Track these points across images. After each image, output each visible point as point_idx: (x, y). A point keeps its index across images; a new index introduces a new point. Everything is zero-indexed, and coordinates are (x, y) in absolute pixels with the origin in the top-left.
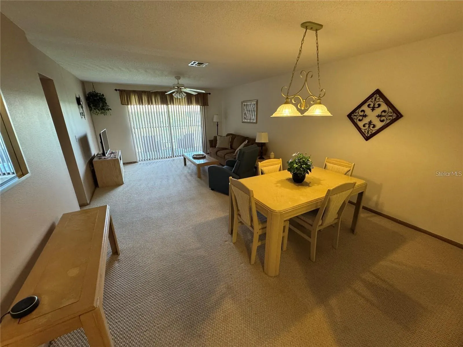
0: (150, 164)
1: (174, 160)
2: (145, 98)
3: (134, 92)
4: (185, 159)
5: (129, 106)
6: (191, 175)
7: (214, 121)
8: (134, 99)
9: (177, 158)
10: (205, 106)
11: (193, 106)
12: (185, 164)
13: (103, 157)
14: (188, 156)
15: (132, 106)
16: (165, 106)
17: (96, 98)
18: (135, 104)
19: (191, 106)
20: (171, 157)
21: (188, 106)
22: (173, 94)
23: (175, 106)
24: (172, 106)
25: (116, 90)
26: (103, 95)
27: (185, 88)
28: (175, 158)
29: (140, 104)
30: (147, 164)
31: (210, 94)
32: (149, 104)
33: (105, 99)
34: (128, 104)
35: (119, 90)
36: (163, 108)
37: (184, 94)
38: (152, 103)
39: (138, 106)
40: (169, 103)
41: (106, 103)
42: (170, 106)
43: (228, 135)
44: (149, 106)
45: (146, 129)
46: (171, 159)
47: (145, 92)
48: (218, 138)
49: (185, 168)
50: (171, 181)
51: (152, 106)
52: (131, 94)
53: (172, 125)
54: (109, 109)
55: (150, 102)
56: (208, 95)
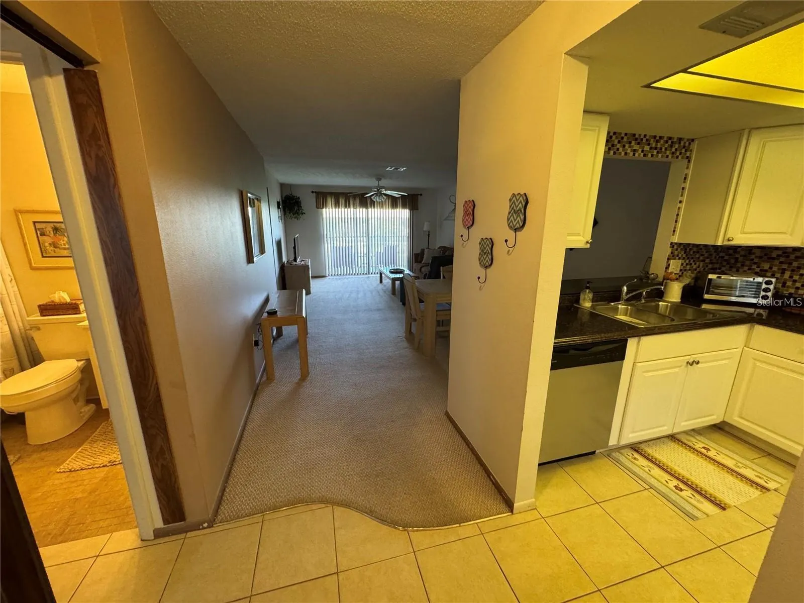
0: (340, 279)
1: (369, 277)
2: (342, 201)
3: (331, 194)
4: (381, 274)
5: (324, 210)
6: (385, 292)
7: (425, 229)
8: (330, 201)
9: (373, 275)
10: (414, 211)
11: (398, 210)
12: (381, 281)
13: (295, 263)
14: (385, 271)
15: (327, 209)
16: (364, 209)
17: (292, 202)
18: (330, 206)
19: (395, 210)
20: (366, 274)
21: (393, 210)
22: (372, 197)
23: (376, 210)
24: (373, 210)
25: (313, 192)
26: (299, 198)
27: (385, 190)
28: (370, 275)
29: (335, 207)
30: (336, 279)
31: (421, 195)
32: (346, 207)
33: (300, 202)
34: (323, 208)
35: (315, 192)
36: (361, 212)
37: (384, 196)
38: (349, 207)
39: (334, 209)
40: (369, 205)
41: (301, 207)
42: (370, 210)
43: (440, 248)
44: (346, 209)
45: (339, 239)
46: (366, 276)
47: (343, 194)
48: (426, 251)
49: (380, 285)
50: (361, 295)
51: (349, 209)
52: (328, 196)
53: (370, 235)
54: (303, 213)
55: (347, 205)
56: (419, 196)
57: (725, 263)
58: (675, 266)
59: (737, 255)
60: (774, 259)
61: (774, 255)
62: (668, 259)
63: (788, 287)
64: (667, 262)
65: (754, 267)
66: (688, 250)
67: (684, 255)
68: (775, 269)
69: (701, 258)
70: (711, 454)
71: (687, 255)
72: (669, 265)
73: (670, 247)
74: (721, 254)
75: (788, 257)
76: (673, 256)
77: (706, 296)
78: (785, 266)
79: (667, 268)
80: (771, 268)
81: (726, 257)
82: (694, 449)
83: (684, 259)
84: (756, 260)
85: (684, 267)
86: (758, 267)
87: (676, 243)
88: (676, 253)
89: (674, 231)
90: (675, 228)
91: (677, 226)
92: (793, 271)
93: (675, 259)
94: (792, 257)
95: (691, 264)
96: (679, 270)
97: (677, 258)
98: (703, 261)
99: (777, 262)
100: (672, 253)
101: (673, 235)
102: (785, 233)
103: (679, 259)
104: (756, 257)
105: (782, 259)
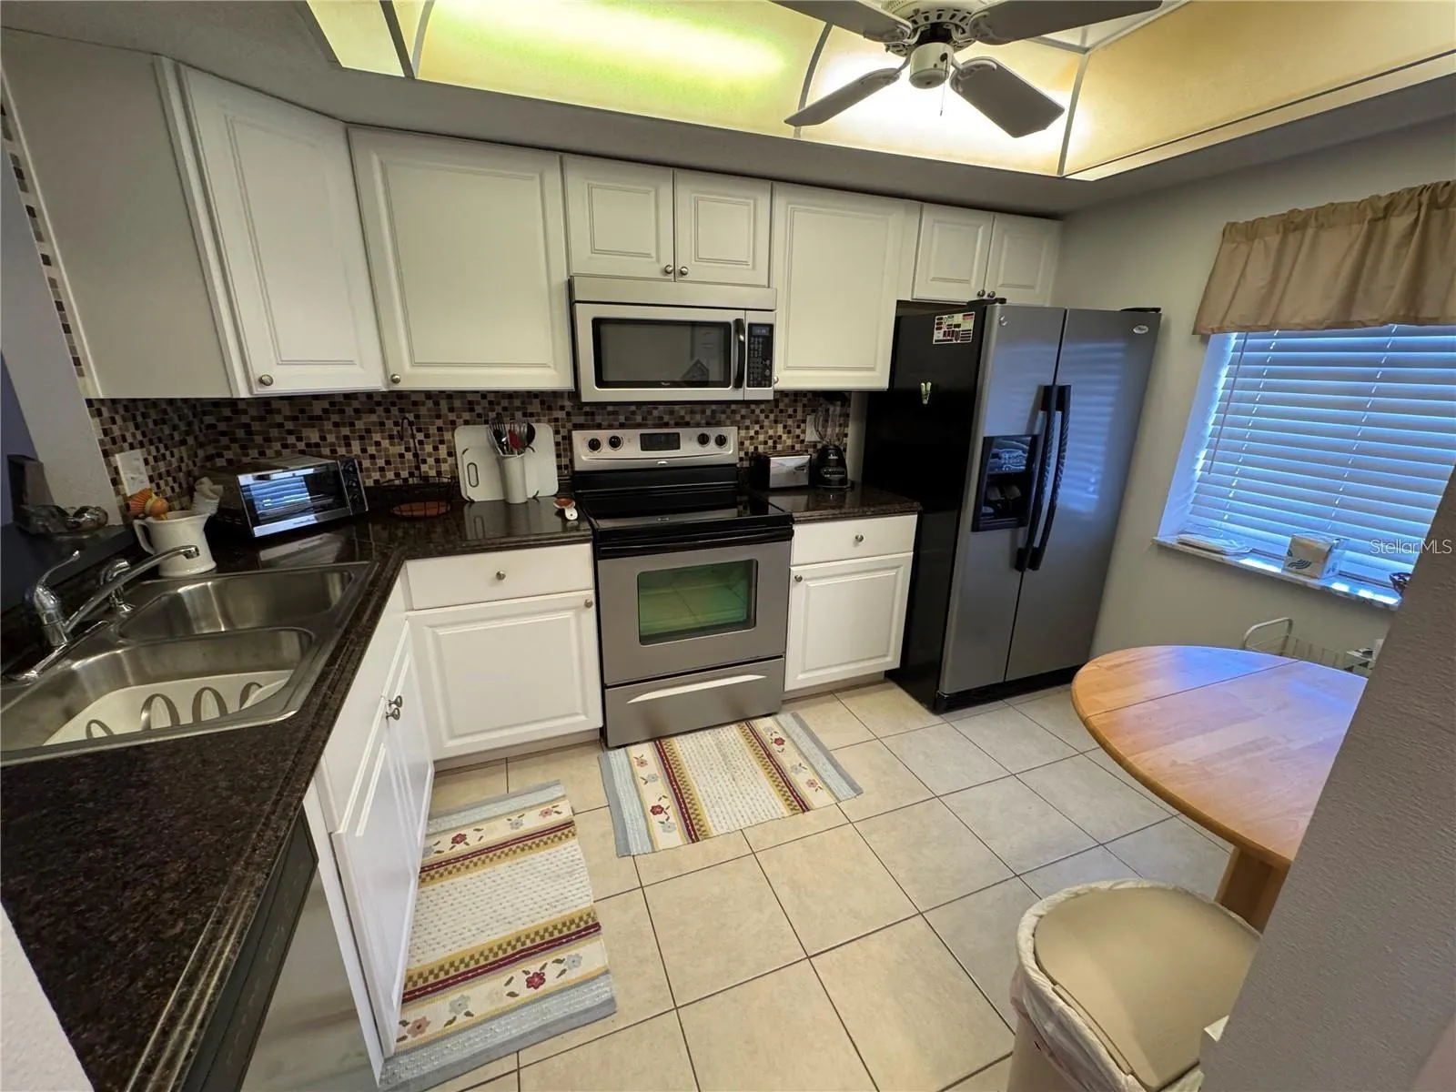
57: (225, 440)
58: (133, 470)
59: (245, 419)
60: (320, 418)
61: (317, 411)
62: (106, 454)
63: (368, 470)
64: (109, 464)
65: (291, 440)
66: (139, 419)
67: (140, 437)
68: (331, 438)
69: (177, 437)
70: (474, 842)
71: (144, 435)
72: (116, 470)
73: (93, 416)
74: (209, 420)
75: (342, 412)
76: (114, 441)
77: (259, 531)
78: (346, 431)
79: (116, 482)
80: (323, 438)
81: (222, 426)
82: (448, 862)
83: (142, 445)
84: (289, 425)
85: (154, 469)
86: (299, 439)
87: (102, 401)
88: (116, 431)
89: (77, 362)
90: (73, 350)
91: (76, 343)
92: (361, 438)
93: (122, 450)
94: (349, 411)
95: (164, 456)
96: (146, 479)
97: (126, 445)
98: (183, 442)
99: (328, 425)
100: (105, 432)
101: (81, 374)
102: (350, 363)
103: (132, 447)
104: (286, 418)
105: (335, 418)
